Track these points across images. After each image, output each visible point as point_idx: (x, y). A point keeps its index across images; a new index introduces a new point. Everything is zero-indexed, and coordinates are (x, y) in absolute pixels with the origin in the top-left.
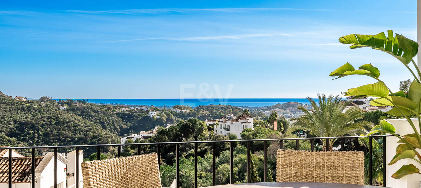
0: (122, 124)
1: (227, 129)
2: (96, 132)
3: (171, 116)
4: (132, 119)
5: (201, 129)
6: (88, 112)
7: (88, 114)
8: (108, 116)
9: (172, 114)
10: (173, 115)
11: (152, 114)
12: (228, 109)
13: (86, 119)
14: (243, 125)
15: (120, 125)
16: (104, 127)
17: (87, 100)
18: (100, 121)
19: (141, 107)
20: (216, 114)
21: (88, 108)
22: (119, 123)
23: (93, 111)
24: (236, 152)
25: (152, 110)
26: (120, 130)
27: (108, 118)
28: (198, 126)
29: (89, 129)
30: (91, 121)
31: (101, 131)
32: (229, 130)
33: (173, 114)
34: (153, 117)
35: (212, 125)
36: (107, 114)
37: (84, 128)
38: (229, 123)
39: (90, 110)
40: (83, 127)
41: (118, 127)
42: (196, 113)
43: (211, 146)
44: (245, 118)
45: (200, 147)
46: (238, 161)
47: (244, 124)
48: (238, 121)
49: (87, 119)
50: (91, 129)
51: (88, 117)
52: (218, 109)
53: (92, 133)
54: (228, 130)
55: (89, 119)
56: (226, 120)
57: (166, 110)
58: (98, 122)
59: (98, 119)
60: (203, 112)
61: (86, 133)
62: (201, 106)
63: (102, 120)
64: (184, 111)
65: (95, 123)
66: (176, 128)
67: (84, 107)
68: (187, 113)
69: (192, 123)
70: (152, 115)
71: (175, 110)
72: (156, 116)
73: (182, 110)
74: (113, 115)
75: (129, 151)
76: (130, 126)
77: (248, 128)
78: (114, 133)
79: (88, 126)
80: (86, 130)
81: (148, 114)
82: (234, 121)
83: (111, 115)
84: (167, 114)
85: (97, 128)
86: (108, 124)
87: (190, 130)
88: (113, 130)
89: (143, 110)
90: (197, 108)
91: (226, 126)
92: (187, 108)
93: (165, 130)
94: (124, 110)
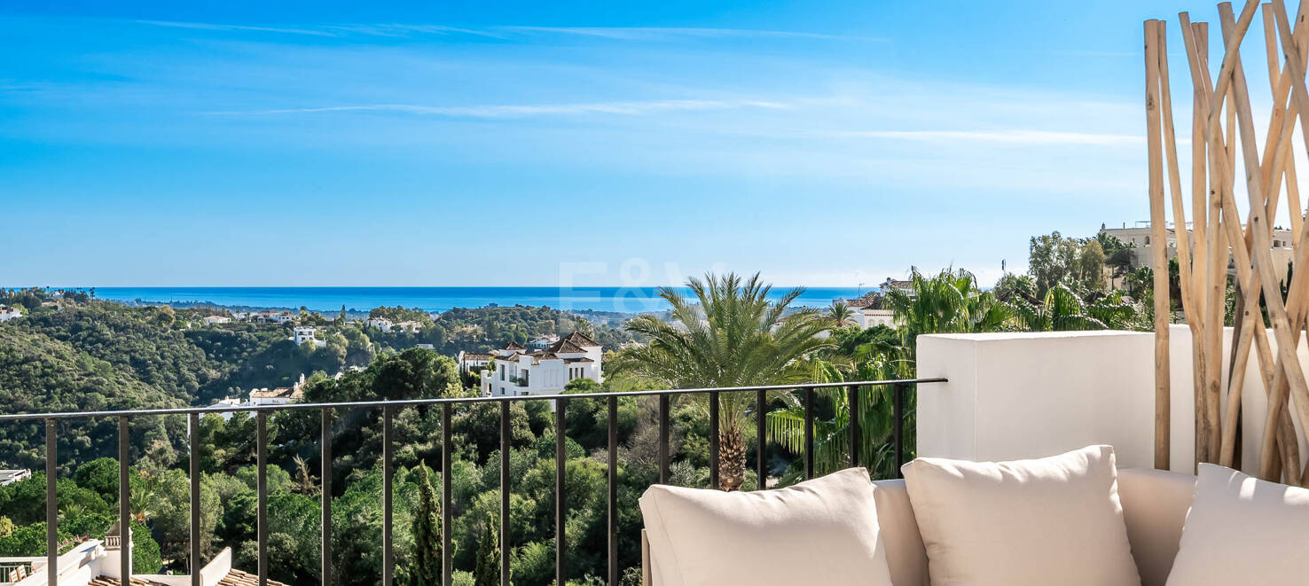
0: (206, 366)
1: (520, 379)
2: (118, 393)
3: (363, 341)
4: (239, 351)
5: (441, 383)
6: (93, 329)
7: (93, 337)
8: (159, 341)
9: (365, 336)
10: (367, 339)
11: (301, 333)
12: (542, 318)
13: (86, 350)
14: (571, 369)
15: (200, 369)
16: (146, 378)
17: (92, 290)
18: (132, 358)
19: (267, 314)
20: (504, 336)
21: (91, 315)
22: (195, 362)
23: (110, 327)
24: (537, 452)
25: (304, 324)
26: (197, 386)
27: (158, 348)
28: (430, 372)
29: (94, 382)
30: (102, 357)
31: (135, 388)
32: (527, 386)
33: (369, 335)
34: (306, 345)
35: (477, 370)
36: (155, 335)
37: (78, 380)
38: (526, 361)
39: (98, 324)
40: (72, 376)
41: (192, 376)
42: (440, 332)
43: (466, 435)
44: (577, 348)
45: (432, 438)
46: (539, 478)
47: (573, 365)
48: (555, 357)
49: (90, 352)
50: (101, 383)
51: (91, 343)
52: (510, 319)
53: (104, 396)
54: (524, 383)
55: (97, 351)
56: (518, 353)
57: (349, 325)
58: (124, 362)
59: (126, 353)
60: (465, 329)
61: (83, 395)
62: (458, 310)
63: (137, 356)
64: (404, 325)
65: (114, 363)
66: (363, 380)
67: (79, 312)
68: (414, 330)
69: (415, 363)
70: (303, 339)
71: (375, 323)
72: (315, 341)
73: (397, 321)
74: (176, 338)
75: (209, 453)
76: (231, 373)
77: (585, 377)
78: (177, 397)
79: (89, 375)
80: (82, 386)
81: (288, 335)
82: (541, 356)
83: (167, 338)
84: (351, 336)
85: (122, 380)
86: (160, 367)
87: (407, 384)
88: (174, 385)
89: (272, 321)
90: (447, 316)
91: (519, 371)
92: (416, 315)
93: (330, 385)
94: (211, 324)
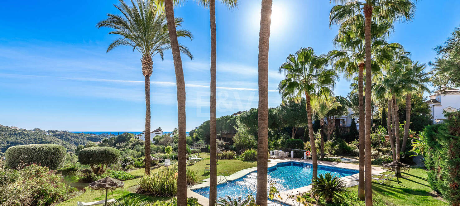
2: (70, 148)
6: (67, 137)
13: (64, 140)
18: (75, 142)
23: (70, 136)
39: (68, 136)
47: (157, 134)
48: (153, 133)
51: (66, 139)
55: (67, 141)
58: (73, 143)
67: (64, 134)
83: (82, 139)
